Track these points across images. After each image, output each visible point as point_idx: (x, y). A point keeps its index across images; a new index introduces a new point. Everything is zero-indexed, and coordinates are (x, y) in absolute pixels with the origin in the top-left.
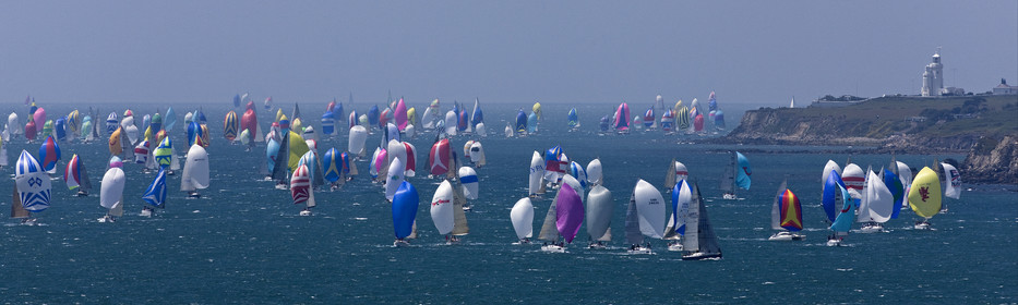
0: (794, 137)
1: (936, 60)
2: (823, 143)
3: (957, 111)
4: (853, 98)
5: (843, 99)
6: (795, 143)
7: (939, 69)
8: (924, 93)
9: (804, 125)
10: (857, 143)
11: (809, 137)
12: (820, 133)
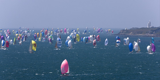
0: (130, 34)
1: (150, 22)
2: (135, 35)
3: (156, 30)
4: (137, 28)
5: (135, 28)
6: (131, 35)
7: (150, 23)
8: (148, 27)
9: (131, 32)
10: (141, 35)
11: (132, 34)
12: (134, 34)
